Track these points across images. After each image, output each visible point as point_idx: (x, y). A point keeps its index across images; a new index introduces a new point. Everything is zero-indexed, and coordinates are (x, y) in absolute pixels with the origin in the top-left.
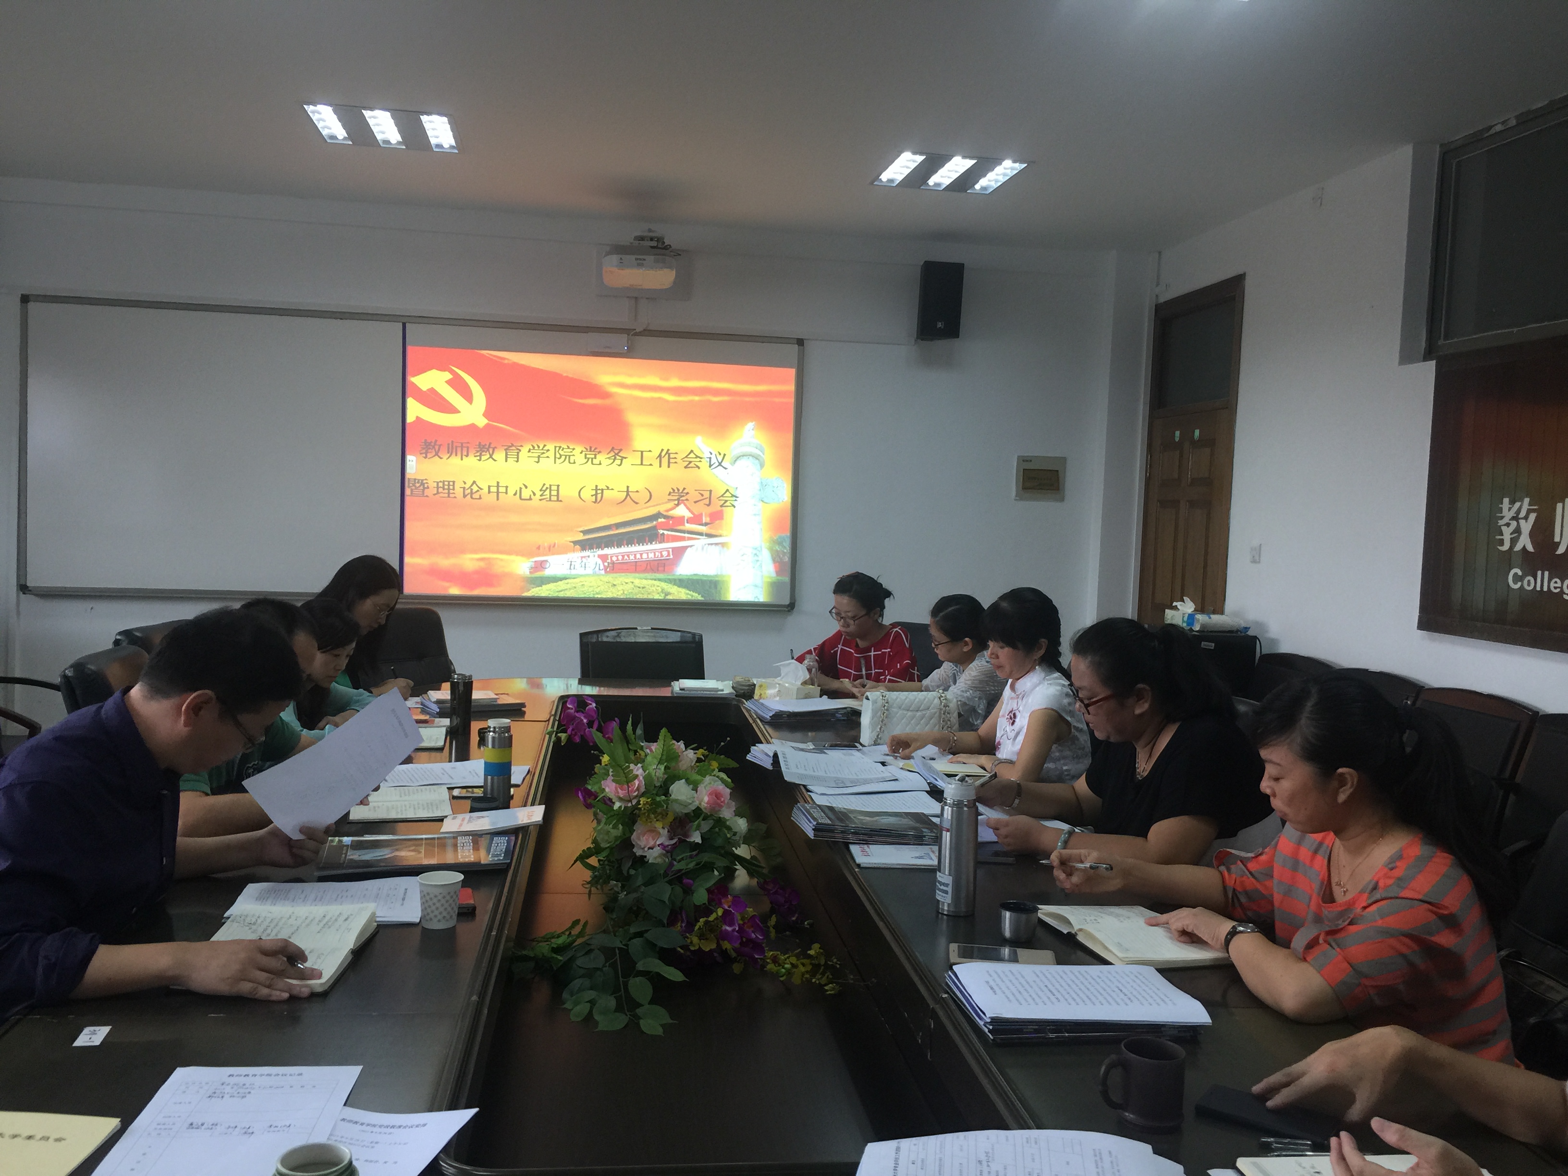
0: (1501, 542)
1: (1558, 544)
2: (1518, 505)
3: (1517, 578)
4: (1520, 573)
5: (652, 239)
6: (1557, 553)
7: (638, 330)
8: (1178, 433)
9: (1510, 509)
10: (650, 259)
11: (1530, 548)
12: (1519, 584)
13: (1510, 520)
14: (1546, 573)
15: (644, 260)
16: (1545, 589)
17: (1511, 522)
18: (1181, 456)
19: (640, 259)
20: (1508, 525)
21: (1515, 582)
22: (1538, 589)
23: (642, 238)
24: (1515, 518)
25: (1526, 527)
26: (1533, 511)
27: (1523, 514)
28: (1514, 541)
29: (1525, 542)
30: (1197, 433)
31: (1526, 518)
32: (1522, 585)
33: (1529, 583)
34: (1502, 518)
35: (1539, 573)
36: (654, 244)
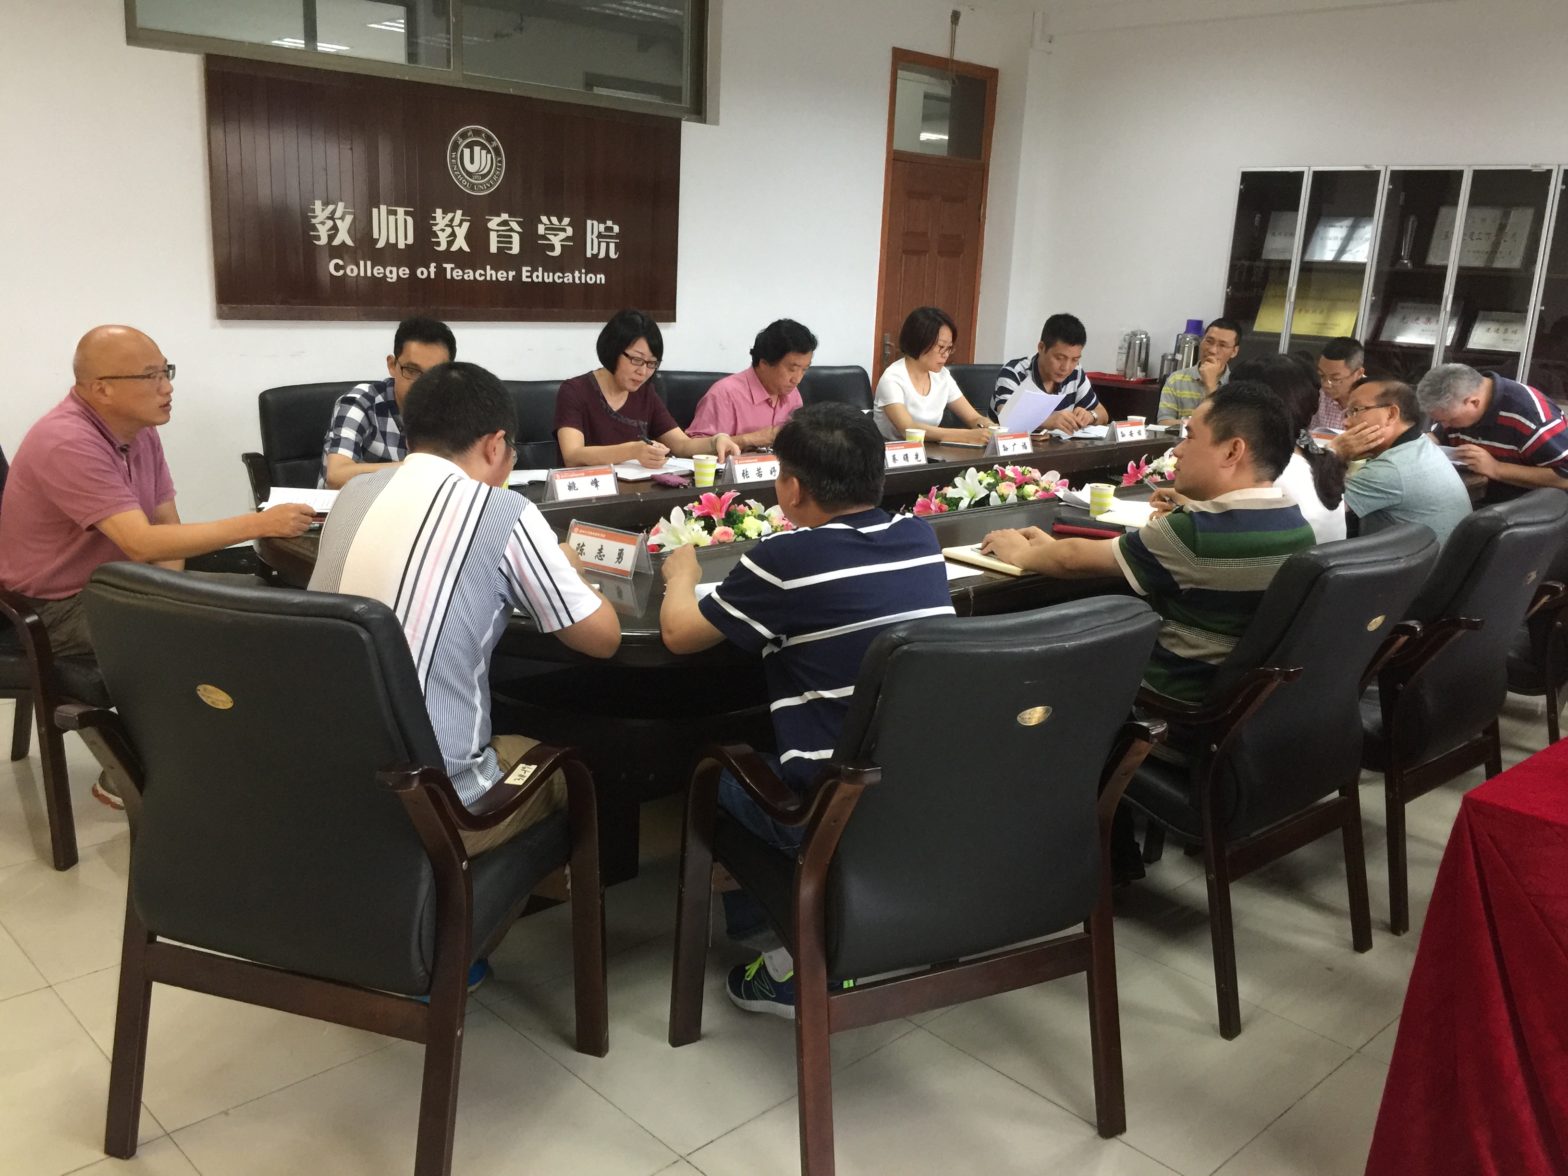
2: (331, 207)
4: (341, 262)
6: (377, 247)
9: (323, 210)
11: (350, 243)
12: (341, 272)
13: (326, 219)
14: (369, 263)
16: (369, 274)
17: (325, 221)
20: (323, 223)
22: (362, 274)
24: (331, 217)
25: (344, 226)
26: (350, 213)
27: (339, 214)
29: (343, 237)
31: (343, 218)
32: (345, 272)
33: (352, 270)
34: (315, 217)
35: (362, 263)
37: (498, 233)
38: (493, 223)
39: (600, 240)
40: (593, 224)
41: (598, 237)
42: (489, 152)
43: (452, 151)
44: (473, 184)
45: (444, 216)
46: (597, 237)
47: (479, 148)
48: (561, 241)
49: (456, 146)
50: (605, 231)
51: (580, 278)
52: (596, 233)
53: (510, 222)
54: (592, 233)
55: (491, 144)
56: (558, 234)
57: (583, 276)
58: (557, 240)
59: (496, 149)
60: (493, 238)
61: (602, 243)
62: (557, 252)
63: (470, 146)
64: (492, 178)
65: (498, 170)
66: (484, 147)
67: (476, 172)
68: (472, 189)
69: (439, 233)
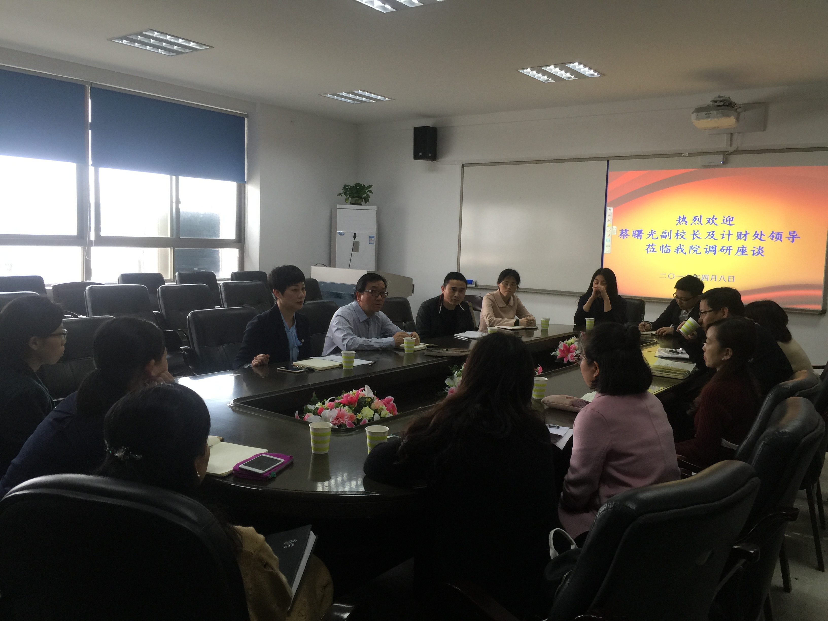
5: (721, 101)
7: (730, 152)
10: (714, 112)
15: (711, 114)
19: (708, 114)
23: (716, 102)
36: (722, 104)
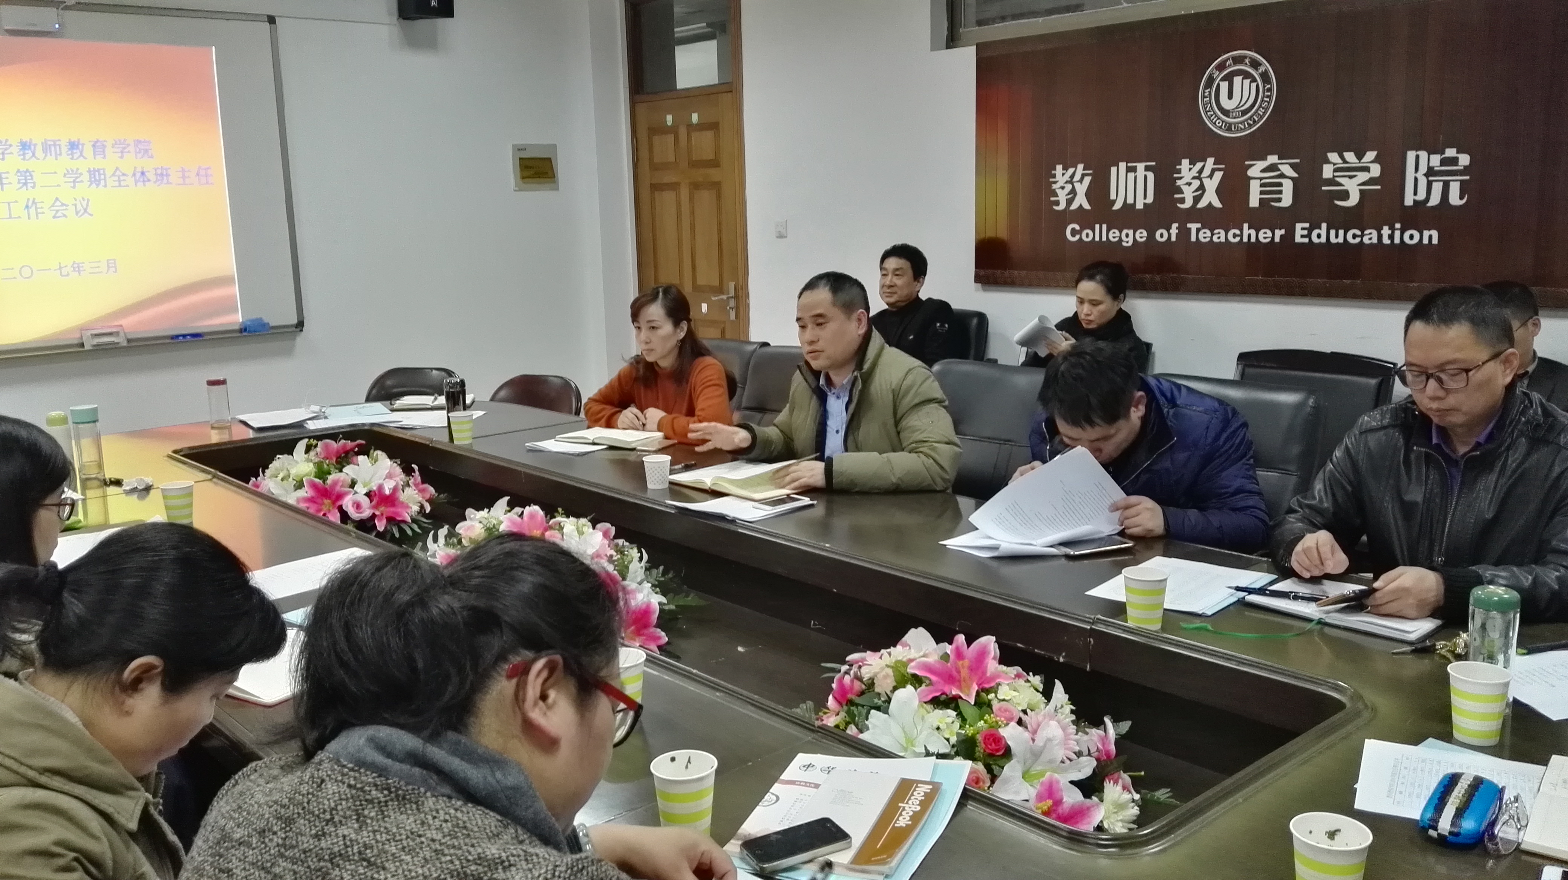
0: (1057, 203)
1: (1114, 202)
2: (1071, 170)
3: (1074, 232)
4: (1077, 227)
6: (1114, 209)
8: (669, 119)
9: (1063, 174)
11: (1087, 206)
12: (1077, 237)
14: (1104, 227)
16: (1104, 239)
17: (1065, 185)
18: (676, 138)
20: (1063, 188)
21: (1073, 235)
22: (1097, 239)
24: (1071, 181)
25: (1082, 189)
26: (1088, 174)
27: (1077, 177)
28: (1070, 202)
29: (1081, 201)
30: (695, 118)
31: (1081, 181)
32: (1081, 238)
33: (1087, 235)
34: (1055, 182)
35: (1097, 226)
37: (1263, 181)
38: (1256, 170)
39: (1431, 178)
40: (1417, 157)
41: (1427, 175)
42: (1254, 80)
43: (1206, 88)
44: (1230, 124)
45: (1192, 166)
46: (1425, 175)
47: (1241, 78)
48: (1359, 185)
49: (1211, 80)
50: (1441, 165)
51: (1391, 237)
52: (1423, 169)
53: (1280, 166)
54: (1417, 170)
55: (1257, 70)
56: (1355, 176)
57: (1397, 234)
58: (1353, 187)
59: (1265, 77)
60: (1255, 189)
61: (1434, 184)
62: (1354, 200)
63: (1229, 78)
64: (1256, 112)
65: (1265, 101)
66: (1246, 75)
67: (1237, 108)
68: (1229, 129)
69: (1185, 188)
